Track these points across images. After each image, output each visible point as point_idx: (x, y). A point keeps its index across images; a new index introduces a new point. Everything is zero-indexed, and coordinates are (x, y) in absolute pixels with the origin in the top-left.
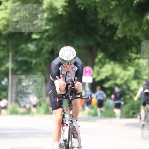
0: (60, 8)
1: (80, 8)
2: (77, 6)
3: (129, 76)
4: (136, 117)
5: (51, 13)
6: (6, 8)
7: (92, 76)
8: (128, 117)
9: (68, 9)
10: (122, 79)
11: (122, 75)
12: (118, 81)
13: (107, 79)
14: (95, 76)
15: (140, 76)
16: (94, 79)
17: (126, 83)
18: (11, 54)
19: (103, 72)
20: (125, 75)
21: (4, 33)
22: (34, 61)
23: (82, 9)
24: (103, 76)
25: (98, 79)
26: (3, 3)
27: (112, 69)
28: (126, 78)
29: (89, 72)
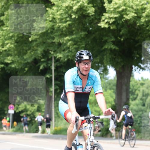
1: (8, 72)
2: (6, 71)
3: (35, 109)
7: (14, 110)
8: (34, 133)
10: (31, 111)
11: (30, 109)
12: (29, 113)
13: (22, 112)
14: (15, 110)
15: (41, 110)
16: (15, 112)
17: (33, 113)
19: (20, 108)
20: (32, 109)
23: (9, 72)
24: (20, 110)
25: (17, 111)
27: (25, 106)
28: (32, 111)
29: (12, 108)
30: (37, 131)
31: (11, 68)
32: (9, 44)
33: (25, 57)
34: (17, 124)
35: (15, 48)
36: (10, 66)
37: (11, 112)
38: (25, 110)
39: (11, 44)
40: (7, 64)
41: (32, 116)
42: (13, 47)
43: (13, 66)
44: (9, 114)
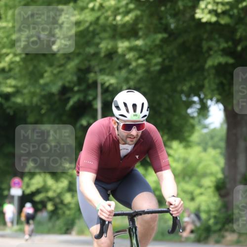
1: (9, 113)
2: (5, 110)
3: (63, 188)
4: (70, 233)
10: (55, 191)
12: (51, 194)
13: (38, 192)
14: (24, 188)
16: (23, 192)
17: (60, 195)
20: (58, 188)
23: (12, 113)
24: (33, 188)
25: (28, 191)
28: (59, 191)
29: (19, 184)
30: (69, 232)
32: (11, 56)
33: (42, 81)
35: (21, 63)
37: (16, 192)
38: (44, 189)
39: (15, 55)
40: (7, 97)
41: (57, 200)
42: (18, 62)
43: (19, 100)
44: (13, 197)
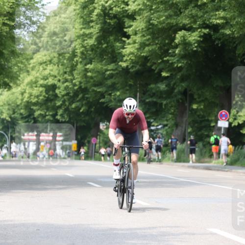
0: (194, 43)
5: (185, 49)
6: (135, 42)
7: (228, 120)
9: (204, 45)
14: (231, 120)
16: (230, 124)
18: (138, 94)
19: (239, 116)
21: (131, 70)
22: (164, 102)
24: (240, 121)
25: (235, 124)
26: (132, 37)
29: (226, 116)
31: (224, 34)
34: (234, 150)
36: (222, 31)
37: (223, 124)
40: (215, 28)
43: (228, 32)
44: (220, 128)
